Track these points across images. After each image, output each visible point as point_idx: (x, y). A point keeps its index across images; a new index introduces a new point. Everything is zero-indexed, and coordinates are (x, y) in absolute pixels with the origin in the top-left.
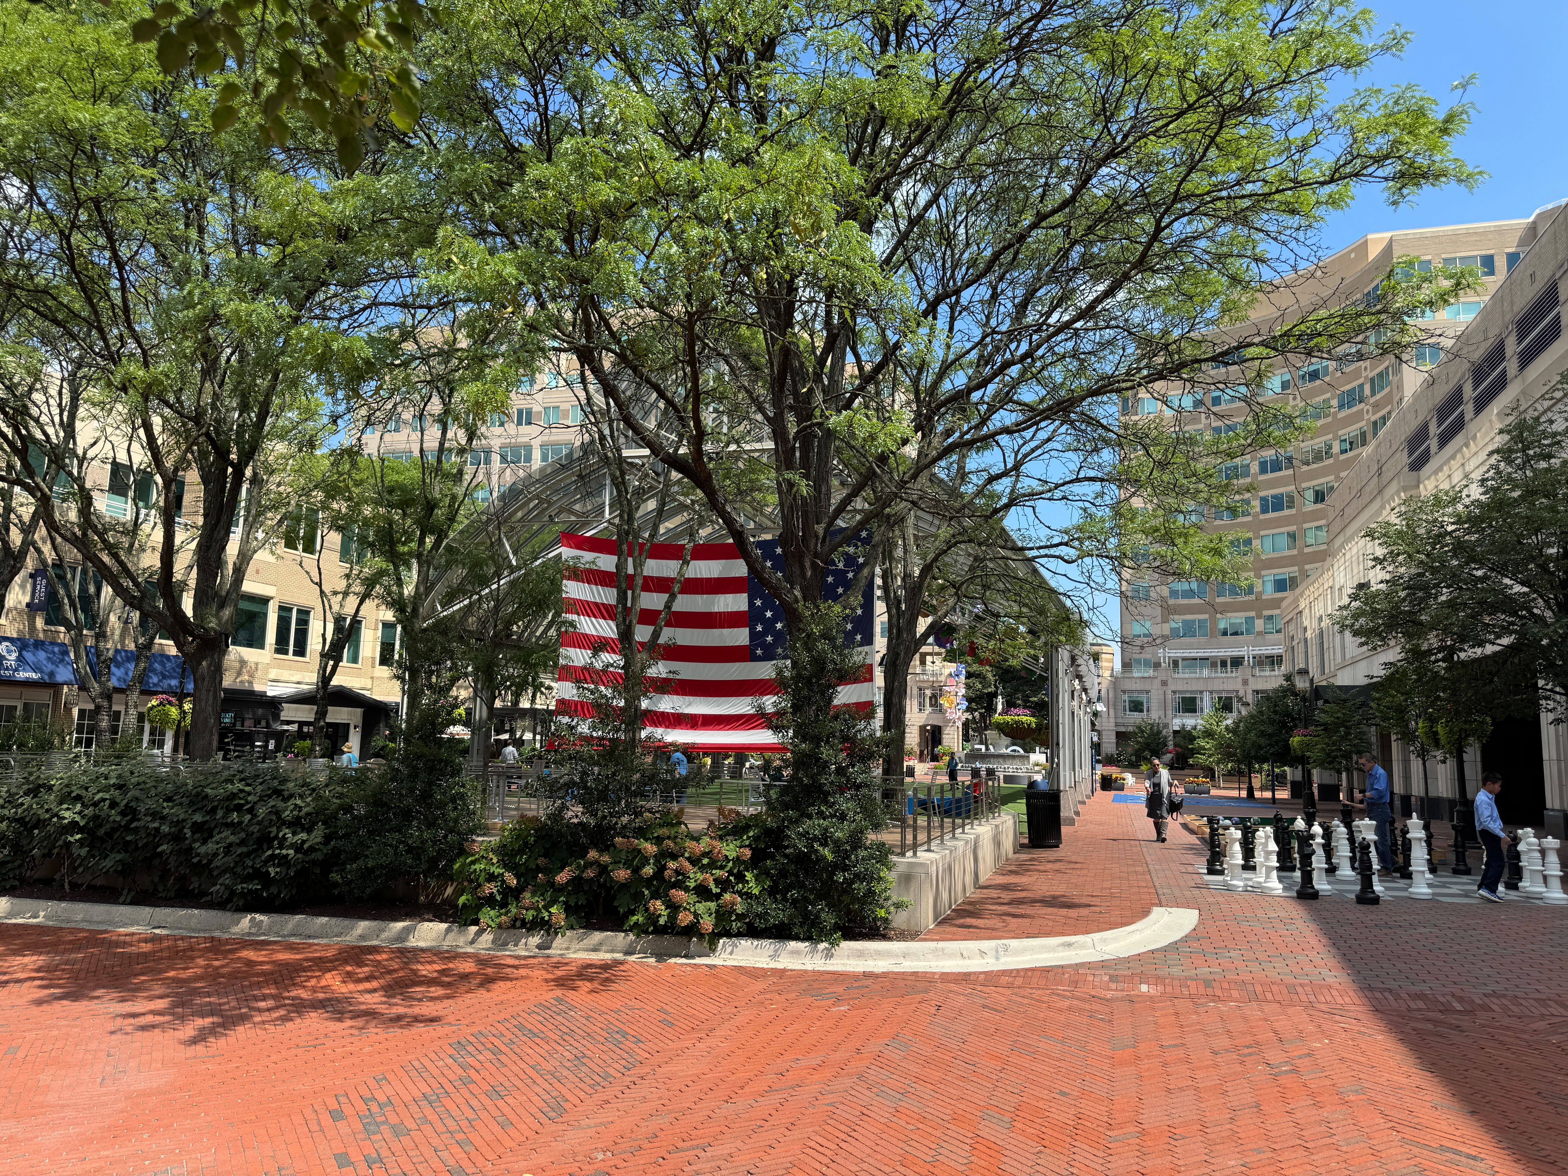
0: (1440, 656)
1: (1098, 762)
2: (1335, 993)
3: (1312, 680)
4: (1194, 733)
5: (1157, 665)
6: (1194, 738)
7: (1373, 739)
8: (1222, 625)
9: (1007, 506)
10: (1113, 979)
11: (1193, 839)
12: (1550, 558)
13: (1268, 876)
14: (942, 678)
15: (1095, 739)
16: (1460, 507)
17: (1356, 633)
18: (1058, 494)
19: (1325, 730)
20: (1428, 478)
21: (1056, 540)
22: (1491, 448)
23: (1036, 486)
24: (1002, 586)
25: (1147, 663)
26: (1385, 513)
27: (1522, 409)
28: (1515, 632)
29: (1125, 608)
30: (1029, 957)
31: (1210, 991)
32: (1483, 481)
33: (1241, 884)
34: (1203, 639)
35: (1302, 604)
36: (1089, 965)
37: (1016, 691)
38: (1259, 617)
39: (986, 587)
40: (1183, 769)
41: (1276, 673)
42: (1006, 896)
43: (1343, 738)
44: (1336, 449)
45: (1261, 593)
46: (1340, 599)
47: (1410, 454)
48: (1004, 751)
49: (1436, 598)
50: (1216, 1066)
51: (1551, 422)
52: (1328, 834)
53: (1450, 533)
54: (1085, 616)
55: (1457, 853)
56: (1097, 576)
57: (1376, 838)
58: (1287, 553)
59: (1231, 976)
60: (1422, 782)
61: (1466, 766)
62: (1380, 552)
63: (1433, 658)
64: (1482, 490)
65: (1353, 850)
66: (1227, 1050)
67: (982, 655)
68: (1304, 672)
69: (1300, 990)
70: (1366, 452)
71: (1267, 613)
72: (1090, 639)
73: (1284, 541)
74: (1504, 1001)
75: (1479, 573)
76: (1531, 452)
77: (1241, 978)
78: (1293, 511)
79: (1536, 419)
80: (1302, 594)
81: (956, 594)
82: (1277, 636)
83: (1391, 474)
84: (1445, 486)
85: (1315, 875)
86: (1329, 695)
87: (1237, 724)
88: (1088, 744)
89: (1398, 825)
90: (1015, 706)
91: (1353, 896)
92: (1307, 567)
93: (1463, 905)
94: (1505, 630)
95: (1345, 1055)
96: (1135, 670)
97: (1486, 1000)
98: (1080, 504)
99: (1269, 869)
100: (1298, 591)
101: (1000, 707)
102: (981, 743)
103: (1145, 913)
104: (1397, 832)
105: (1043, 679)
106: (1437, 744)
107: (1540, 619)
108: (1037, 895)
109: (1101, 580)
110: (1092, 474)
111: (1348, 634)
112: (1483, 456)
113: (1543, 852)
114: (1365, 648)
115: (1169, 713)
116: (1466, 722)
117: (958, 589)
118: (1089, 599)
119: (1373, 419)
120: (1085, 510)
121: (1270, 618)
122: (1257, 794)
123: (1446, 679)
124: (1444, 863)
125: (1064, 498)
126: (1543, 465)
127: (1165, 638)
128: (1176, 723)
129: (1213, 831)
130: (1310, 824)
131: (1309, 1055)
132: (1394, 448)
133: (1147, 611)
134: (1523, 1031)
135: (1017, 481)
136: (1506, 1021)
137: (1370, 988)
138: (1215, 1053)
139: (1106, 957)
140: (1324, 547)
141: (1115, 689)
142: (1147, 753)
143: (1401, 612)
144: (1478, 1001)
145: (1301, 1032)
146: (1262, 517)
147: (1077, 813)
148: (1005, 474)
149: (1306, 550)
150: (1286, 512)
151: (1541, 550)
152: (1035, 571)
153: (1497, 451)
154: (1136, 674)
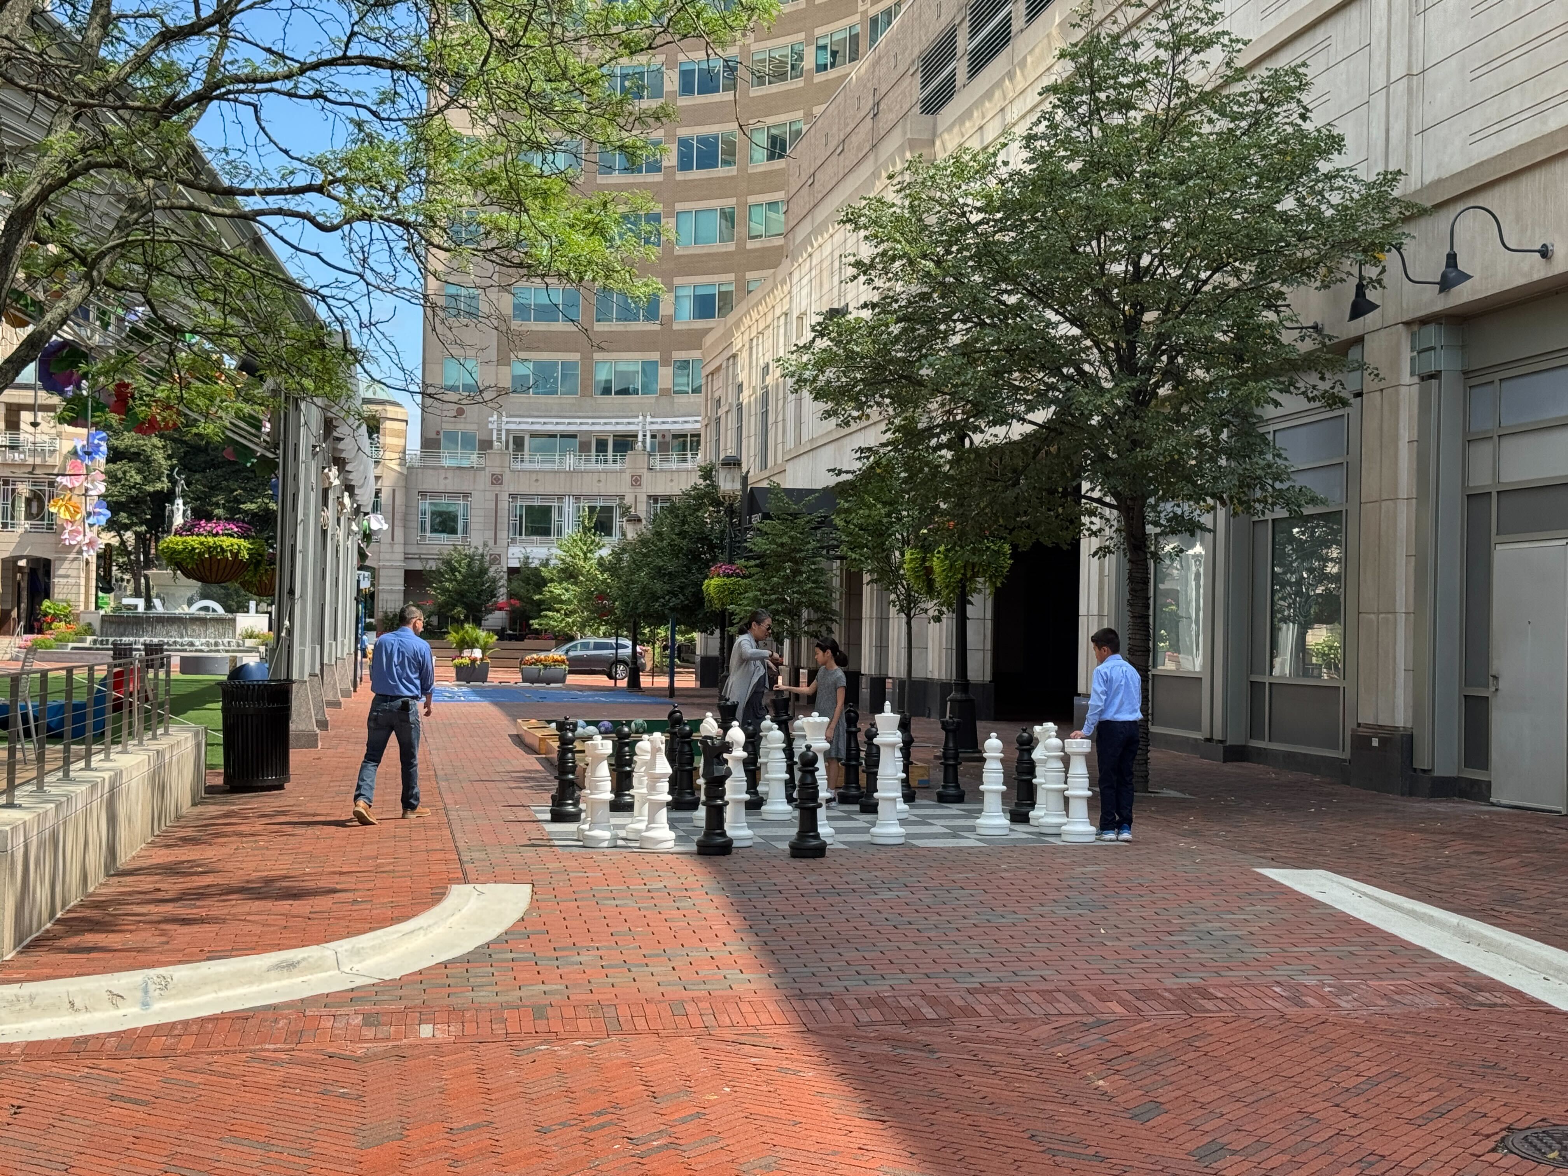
0: (944, 438)
1: (369, 628)
2: (746, 1008)
3: (745, 479)
4: (545, 573)
5: (486, 445)
6: (544, 582)
7: (836, 582)
8: (602, 375)
9: (202, 98)
10: (369, 1020)
11: (531, 763)
12: (1113, 281)
13: (652, 820)
14: (57, 460)
15: (365, 585)
16: (992, 182)
17: (819, 395)
18: (306, 86)
19: (762, 566)
20: (949, 129)
21: (301, 180)
22: (1047, 81)
23: (264, 65)
24: (186, 268)
25: (468, 442)
26: (879, 185)
27: (1096, 17)
28: (1055, 401)
29: (430, 328)
30: (211, 996)
31: (542, 1026)
32: (1030, 138)
33: (607, 834)
34: (569, 399)
35: (738, 342)
36: (327, 1000)
37: (214, 489)
38: (666, 362)
39: (153, 268)
40: (521, 638)
41: (689, 465)
42: (171, 886)
43: (788, 580)
44: (809, 63)
45: (671, 319)
46: (799, 336)
47: (924, 86)
48: (184, 610)
49: (945, 339)
50: (544, 1153)
51: (1136, 46)
52: (753, 743)
53: (973, 227)
54: (355, 342)
55: (946, 767)
56: (379, 259)
57: (827, 745)
58: (718, 247)
59: (579, 995)
60: (904, 653)
61: (970, 627)
62: (866, 252)
63: (934, 442)
64: (1026, 154)
65: (790, 770)
66: (564, 1124)
67: (141, 411)
68: (733, 463)
69: (691, 1009)
70: (856, 71)
71: (679, 355)
72: (363, 388)
73: (716, 222)
74: (996, 999)
75: (1012, 300)
76: (1102, 96)
77: (596, 997)
78: (732, 171)
79: (1115, 38)
80: (738, 323)
81: (88, 276)
82: (694, 398)
83: (892, 117)
84: (975, 144)
85: (729, 814)
86: (770, 506)
87: (617, 555)
88: (352, 593)
89: (863, 726)
90: (209, 517)
91: (785, 846)
92: (750, 275)
93: (949, 850)
94: (1041, 399)
95: (754, 1109)
96: (445, 453)
97: (970, 999)
98: (350, 111)
99: (655, 807)
100: (731, 318)
101: (178, 520)
102: (137, 594)
103: (437, 896)
104: (861, 737)
105: (270, 465)
106: (930, 589)
107: (1091, 381)
108: (236, 879)
109: (387, 270)
110: (374, 51)
111: (806, 393)
112: (1033, 97)
113: (1066, 760)
114: (833, 421)
115: (503, 535)
116: (974, 551)
117: (92, 267)
118: (363, 306)
119: (872, 12)
120: (359, 125)
121: (684, 365)
122: (645, 681)
123: (951, 478)
124: (926, 786)
125: (318, 95)
126: (1117, 119)
127: (503, 392)
128: (514, 556)
129: (565, 743)
130: (725, 726)
131: (698, 1115)
132: (901, 69)
133: (470, 336)
134: (1018, 1043)
135: (222, 47)
136: (997, 1030)
137: (802, 996)
138: (543, 1131)
139: (359, 982)
140: (779, 241)
141: (407, 489)
142: (459, 611)
143: (891, 361)
144: (959, 1002)
145: (688, 1078)
146: (680, 176)
147: (323, 724)
148: (196, 29)
149: (751, 245)
150: (721, 171)
151: (1102, 266)
152: (258, 242)
153: (1053, 89)
154: (446, 463)
